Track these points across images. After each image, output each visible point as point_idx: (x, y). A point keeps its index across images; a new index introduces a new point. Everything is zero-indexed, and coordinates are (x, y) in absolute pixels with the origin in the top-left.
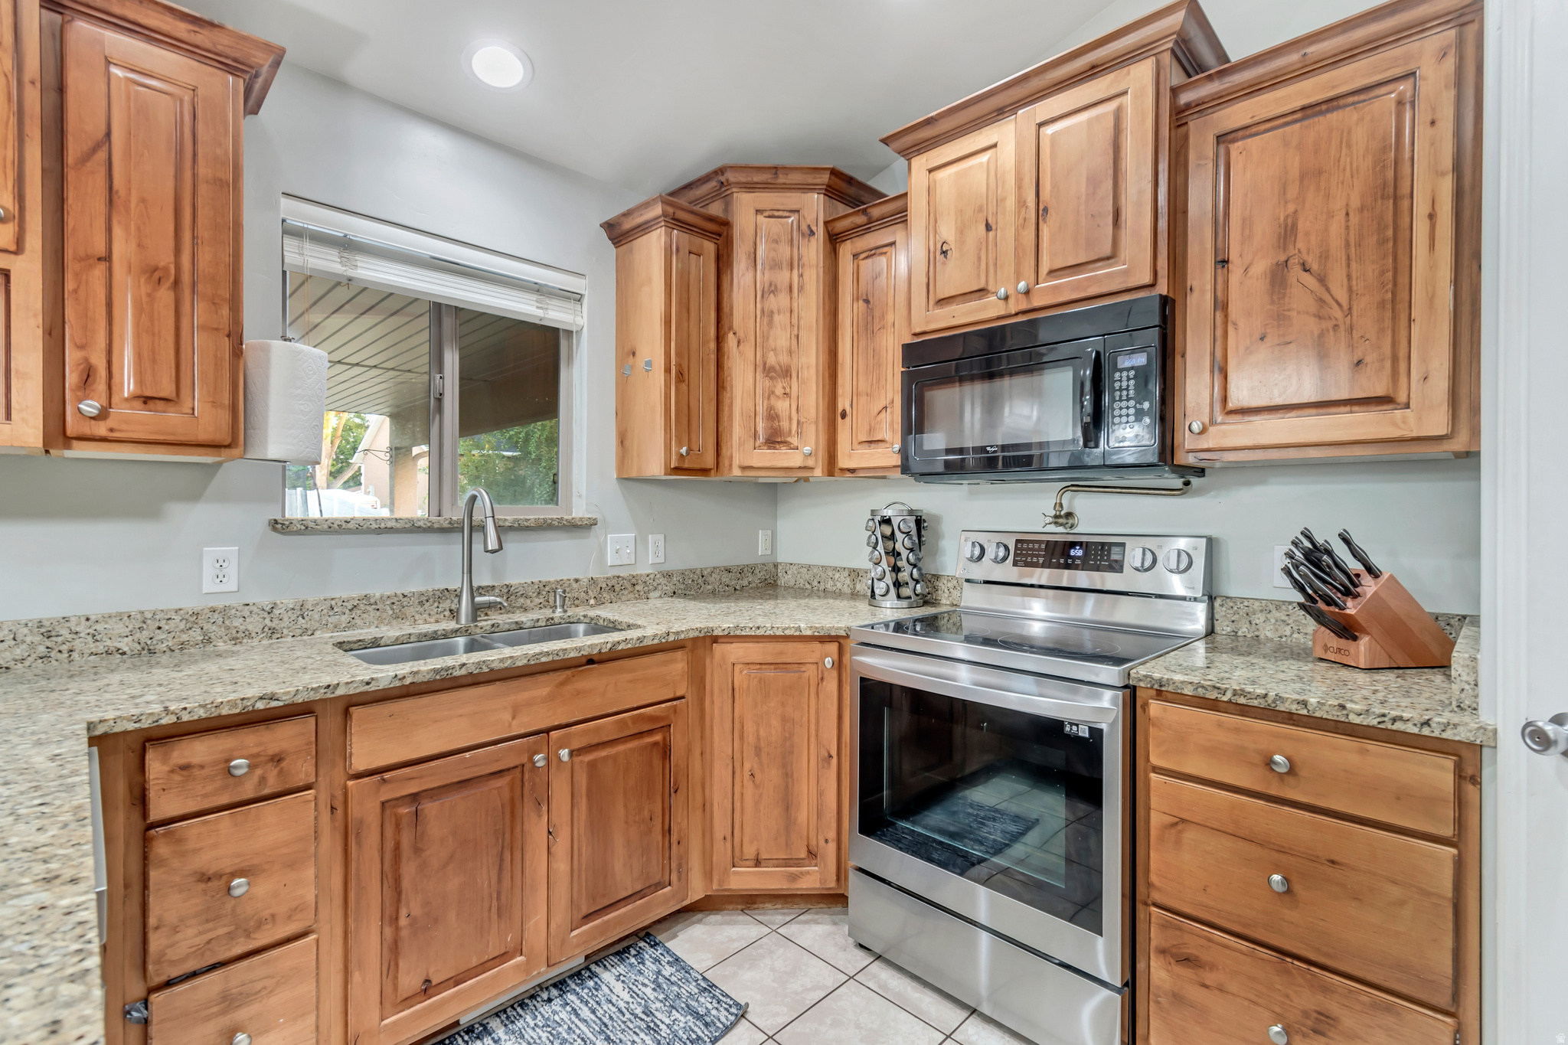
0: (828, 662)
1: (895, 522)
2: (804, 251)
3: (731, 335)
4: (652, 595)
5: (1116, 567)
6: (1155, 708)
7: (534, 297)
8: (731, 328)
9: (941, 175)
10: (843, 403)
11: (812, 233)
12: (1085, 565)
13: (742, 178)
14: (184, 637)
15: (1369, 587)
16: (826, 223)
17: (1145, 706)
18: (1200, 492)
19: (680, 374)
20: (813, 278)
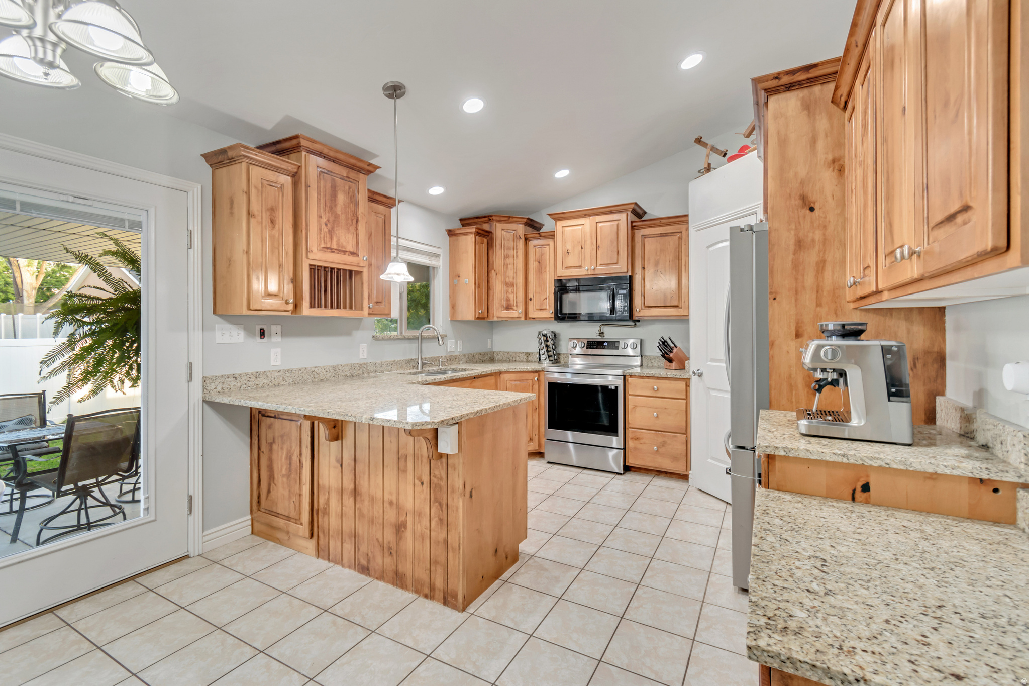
0: (536, 379)
1: (548, 335)
2: (518, 244)
3: (493, 271)
4: (461, 362)
5: (617, 348)
6: (630, 380)
7: (428, 257)
8: (493, 269)
9: (567, 229)
10: (530, 295)
11: (520, 238)
12: (608, 348)
13: (498, 218)
14: (359, 372)
15: (675, 350)
16: (524, 235)
17: (627, 380)
18: (639, 326)
19: (479, 285)
20: (521, 253)
